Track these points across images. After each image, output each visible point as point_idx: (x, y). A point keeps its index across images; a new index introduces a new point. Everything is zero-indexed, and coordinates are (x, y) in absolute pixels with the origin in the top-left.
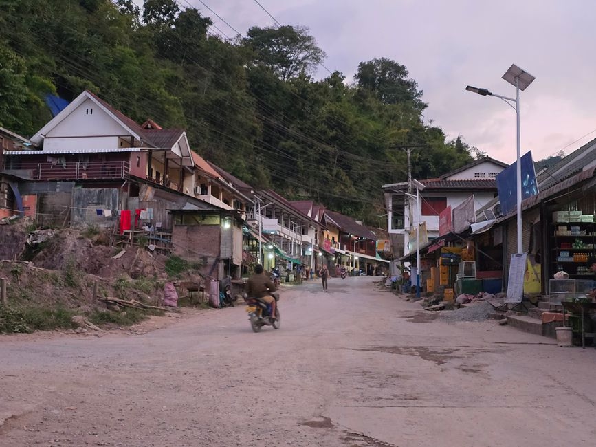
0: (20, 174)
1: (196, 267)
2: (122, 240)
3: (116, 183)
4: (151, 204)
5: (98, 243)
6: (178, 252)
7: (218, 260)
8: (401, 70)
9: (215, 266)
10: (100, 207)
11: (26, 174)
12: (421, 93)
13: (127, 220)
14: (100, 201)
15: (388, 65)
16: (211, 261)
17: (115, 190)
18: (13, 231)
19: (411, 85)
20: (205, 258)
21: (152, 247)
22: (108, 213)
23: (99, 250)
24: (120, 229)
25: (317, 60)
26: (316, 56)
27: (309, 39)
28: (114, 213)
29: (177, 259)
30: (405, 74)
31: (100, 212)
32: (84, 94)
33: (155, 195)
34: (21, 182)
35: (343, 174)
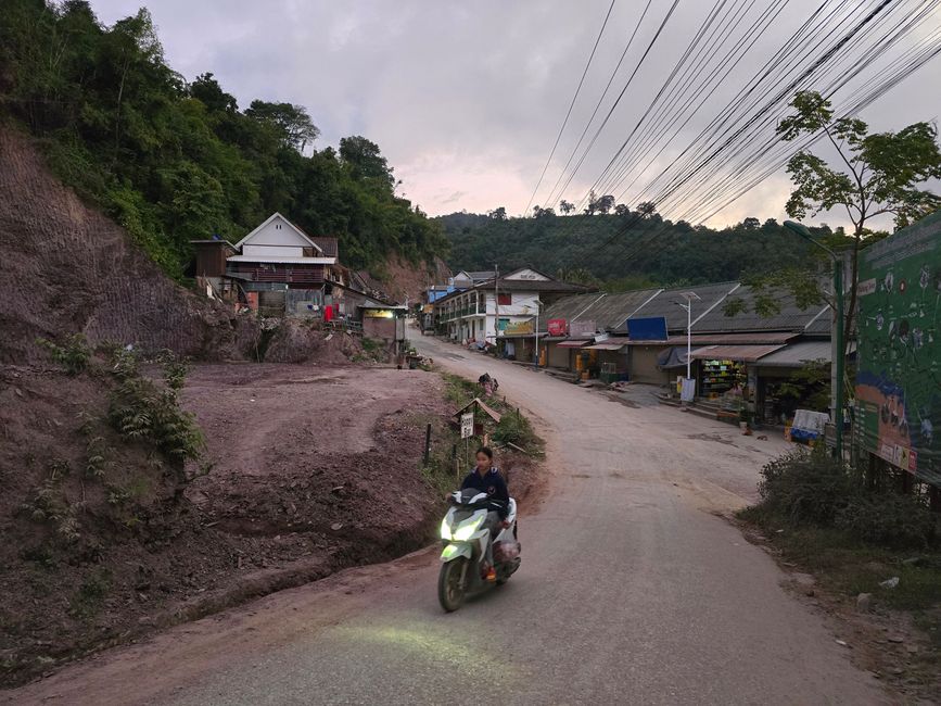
0: (241, 276)
1: (381, 345)
2: (328, 328)
3: (318, 286)
4: (341, 301)
5: (313, 329)
6: (367, 335)
7: (395, 341)
8: (375, 148)
9: (393, 345)
10: (310, 303)
11: (247, 277)
12: (392, 170)
13: (331, 313)
14: (308, 298)
15: (364, 142)
16: (390, 341)
17: (318, 291)
18: (249, 320)
19: (383, 161)
20: (386, 340)
21: (349, 332)
22: (316, 308)
23: (315, 334)
24: (326, 318)
25: (313, 135)
26: (312, 132)
27: (307, 117)
28: (321, 308)
29: (367, 339)
30: (378, 152)
31: (310, 307)
32: (277, 214)
33: (344, 294)
34: (242, 282)
35: (354, 239)
